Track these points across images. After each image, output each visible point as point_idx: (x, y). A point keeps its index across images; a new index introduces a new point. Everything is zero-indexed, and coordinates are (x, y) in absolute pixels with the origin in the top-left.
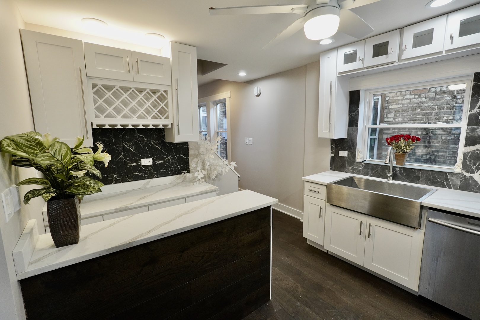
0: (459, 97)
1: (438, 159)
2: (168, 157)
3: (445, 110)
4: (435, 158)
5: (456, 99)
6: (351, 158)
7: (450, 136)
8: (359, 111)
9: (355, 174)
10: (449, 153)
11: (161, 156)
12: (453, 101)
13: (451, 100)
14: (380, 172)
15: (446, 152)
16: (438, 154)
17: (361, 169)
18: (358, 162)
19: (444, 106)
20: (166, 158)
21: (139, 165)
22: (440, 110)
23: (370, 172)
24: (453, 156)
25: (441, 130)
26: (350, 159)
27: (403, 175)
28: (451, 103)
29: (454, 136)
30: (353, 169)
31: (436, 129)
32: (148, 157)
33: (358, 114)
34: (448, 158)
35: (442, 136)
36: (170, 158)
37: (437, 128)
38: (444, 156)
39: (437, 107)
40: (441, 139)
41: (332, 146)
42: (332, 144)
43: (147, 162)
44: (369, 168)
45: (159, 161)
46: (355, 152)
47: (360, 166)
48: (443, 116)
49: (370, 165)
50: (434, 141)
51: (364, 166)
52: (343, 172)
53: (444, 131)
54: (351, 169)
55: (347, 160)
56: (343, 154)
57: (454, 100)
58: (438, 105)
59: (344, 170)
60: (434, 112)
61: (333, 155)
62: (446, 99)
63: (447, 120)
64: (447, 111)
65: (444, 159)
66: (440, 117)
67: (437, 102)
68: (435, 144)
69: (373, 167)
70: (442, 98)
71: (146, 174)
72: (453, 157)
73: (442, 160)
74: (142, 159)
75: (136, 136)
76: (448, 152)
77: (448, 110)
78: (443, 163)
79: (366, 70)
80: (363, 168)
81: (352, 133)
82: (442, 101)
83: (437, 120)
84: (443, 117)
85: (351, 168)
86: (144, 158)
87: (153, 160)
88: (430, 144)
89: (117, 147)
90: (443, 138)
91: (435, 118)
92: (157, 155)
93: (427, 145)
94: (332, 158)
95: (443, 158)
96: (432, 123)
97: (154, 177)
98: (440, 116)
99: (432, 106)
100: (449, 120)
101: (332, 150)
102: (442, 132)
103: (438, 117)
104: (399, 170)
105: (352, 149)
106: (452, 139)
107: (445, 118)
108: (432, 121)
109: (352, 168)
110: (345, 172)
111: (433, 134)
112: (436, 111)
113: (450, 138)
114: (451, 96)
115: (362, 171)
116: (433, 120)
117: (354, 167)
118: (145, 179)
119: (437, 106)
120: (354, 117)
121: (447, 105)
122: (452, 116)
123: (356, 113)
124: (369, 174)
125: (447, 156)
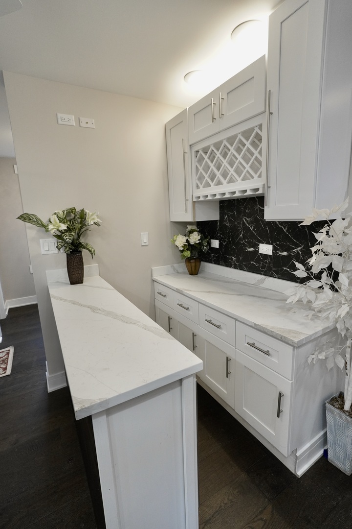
2: (298, 247)
11: (286, 243)
20: (294, 249)
21: (256, 252)
32: (268, 243)
36: (301, 250)
43: (265, 249)
45: (283, 252)
71: (264, 267)
74: (260, 244)
75: (257, 210)
86: (263, 243)
87: (275, 249)
89: (238, 223)
92: (280, 241)
97: (272, 276)
118: (261, 274)
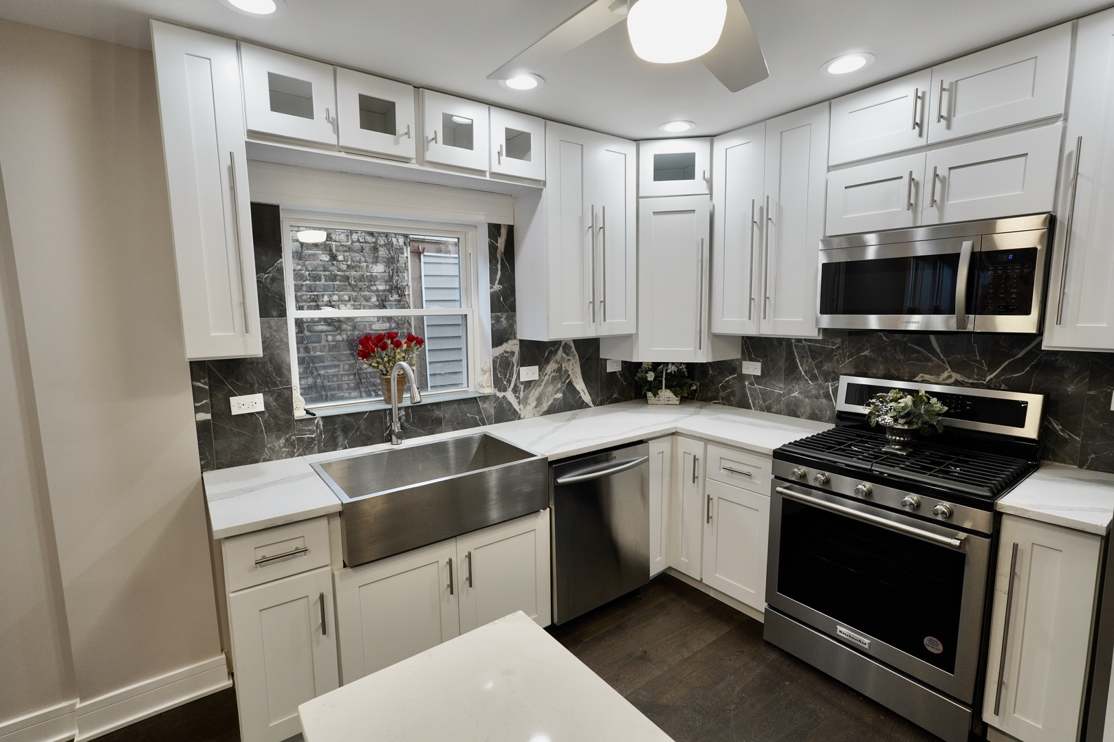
0: (341, 258)
1: (329, 384)
3: (323, 282)
4: (323, 383)
5: (338, 261)
6: (279, 413)
7: (340, 334)
8: (282, 268)
9: (298, 456)
10: (343, 368)
12: (333, 264)
13: (330, 263)
14: (366, 429)
15: (338, 366)
16: (327, 372)
17: (313, 436)
18: (300, 420)
19: (319, 272)
22: (316, 281)
23: (340, 439)
24: (351, 372)
25: (322, 323)
26: (275, 417)
27: (413, 423)
28: (331, 268)
29: (347, 334)
30: (290, 444)
31: (313, 321)
33: (280, 277)
34: (343, 379)
35: (327, 336)
37: (316, 320)
38: (337, 376)
39: (309, 274)
40: (327, 341)
41: (193, 386)
42: (194, 378)
44: (336, 429)
46: (289, 393)
47: (310, 430)
48: (322, 293)
49: (339, 420)
50: (315, 347)
51: (322, 427)
52: (257, 461)
53: (329, 325)
54: (285, 444)
55: (265, 422)
56: (248, 404)
57: (335, 262)
58: (310, 269)
59: (257, 456)
60: (304, 283)
61: (208, 416)
62: (321, 259)
63: (330, 301)
64: (327, 283)
65: (337, 381)
66: (317, 295)
67: (307, 263)
68: (319, 353)
69: (348, 422)
70: (313, 255)
72: (350, 374)
73: (335, 384)
76: (342, 366)
77: (329, 283)
78: (338, 390)
79: (343, 155)
80: (321, 432)
81: (271, 335)
82: (315, 263)
83: (314, 301)
84: (323, 295)
85: (282, 441)
88: (309, 352)
90: (330, 338)
91: (309, 296)
93: (303, 355)
94: (202, 428)
95: (335, 379)
96: (305, 307)
98: (316, 293)
99: (300, 272)
100: (333, 303)
101: (196, 400)
102: (325, 328)
103: (314, 295)
104: (404, 413)
105: (275, 385)
106: (343, 340)
107: (326, 298)
108: (304, 304)
109: (287, 440)
110: (265, 460)
111: (311, 332)
112: (308, 282)
113: (341, 339)
114: (329, 255)
115: (320, 442)
116: (305, 301)
117: (293, 438)
119: (307, 273)
120: (269, 286)
121: (324, 271)
122: (336, 294)
123: (276, 274)
124: (340, 444)
125: (342, 375)
